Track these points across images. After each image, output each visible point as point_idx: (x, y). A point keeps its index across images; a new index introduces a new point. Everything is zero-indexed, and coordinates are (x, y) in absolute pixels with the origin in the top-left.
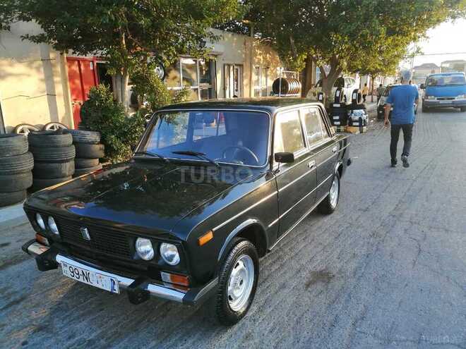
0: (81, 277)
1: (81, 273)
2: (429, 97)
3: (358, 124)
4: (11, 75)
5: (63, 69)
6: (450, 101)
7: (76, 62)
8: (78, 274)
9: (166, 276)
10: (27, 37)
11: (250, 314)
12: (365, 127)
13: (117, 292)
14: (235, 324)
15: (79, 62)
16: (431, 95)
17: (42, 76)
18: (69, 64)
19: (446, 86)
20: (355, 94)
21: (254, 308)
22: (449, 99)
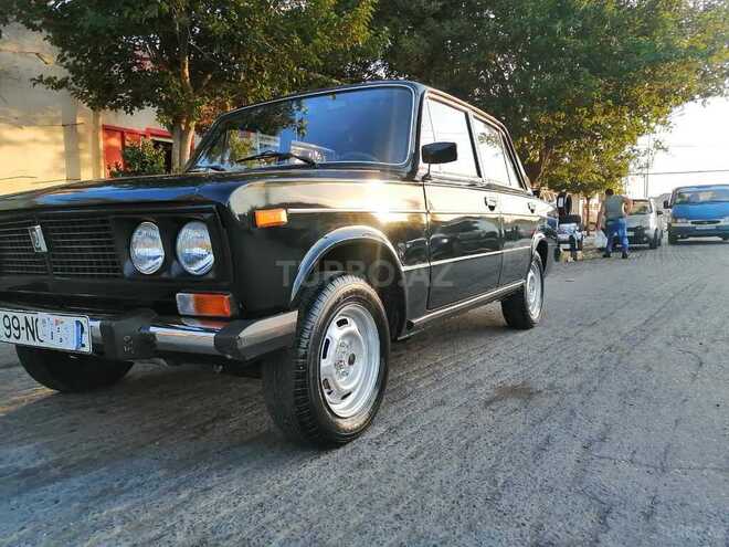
0: (23, 333)
1: (23, 324)
2: (679, 221)
3: (568, 246)
4: (10, 143)
5: (96, 140)
6: (713, 226)
7: (119, 135)
8: (18, 329)
9: (186, 301)
10: (40, 80)
11: (370, 435)
12: (579, 252)
13: (87, 349)
14: (338, 448)
15: (122, 133)
16: (681, 218)
17: (62, 148)
18: (106, 135)
19: (702, 203)
20: (561, 200)
21: (379, 429)
22: (710, 222)
